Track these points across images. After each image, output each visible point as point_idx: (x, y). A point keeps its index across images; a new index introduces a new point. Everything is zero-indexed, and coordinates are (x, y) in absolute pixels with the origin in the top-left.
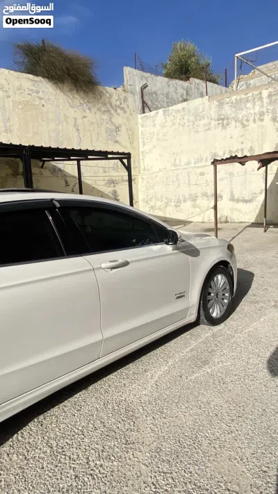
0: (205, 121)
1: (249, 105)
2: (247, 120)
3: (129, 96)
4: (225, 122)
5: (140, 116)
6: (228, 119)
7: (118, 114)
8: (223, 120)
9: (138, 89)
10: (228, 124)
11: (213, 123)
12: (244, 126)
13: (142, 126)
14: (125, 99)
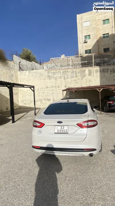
0: (44, 77)
1: (57, 74)
2: (57, 78)
3: (15, 65)
4: (50, 78)
5: (19, 72)
6: (51, 77)
7: (12, 71)
8: (49, 77)
9: (18, 63)
10: (51, 78)
11: (46, 78)
12: (56, 80)
13: (20, 75)
14: (14, 66)
